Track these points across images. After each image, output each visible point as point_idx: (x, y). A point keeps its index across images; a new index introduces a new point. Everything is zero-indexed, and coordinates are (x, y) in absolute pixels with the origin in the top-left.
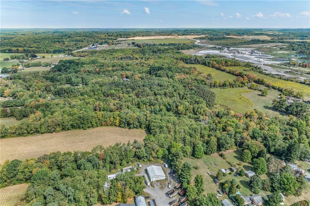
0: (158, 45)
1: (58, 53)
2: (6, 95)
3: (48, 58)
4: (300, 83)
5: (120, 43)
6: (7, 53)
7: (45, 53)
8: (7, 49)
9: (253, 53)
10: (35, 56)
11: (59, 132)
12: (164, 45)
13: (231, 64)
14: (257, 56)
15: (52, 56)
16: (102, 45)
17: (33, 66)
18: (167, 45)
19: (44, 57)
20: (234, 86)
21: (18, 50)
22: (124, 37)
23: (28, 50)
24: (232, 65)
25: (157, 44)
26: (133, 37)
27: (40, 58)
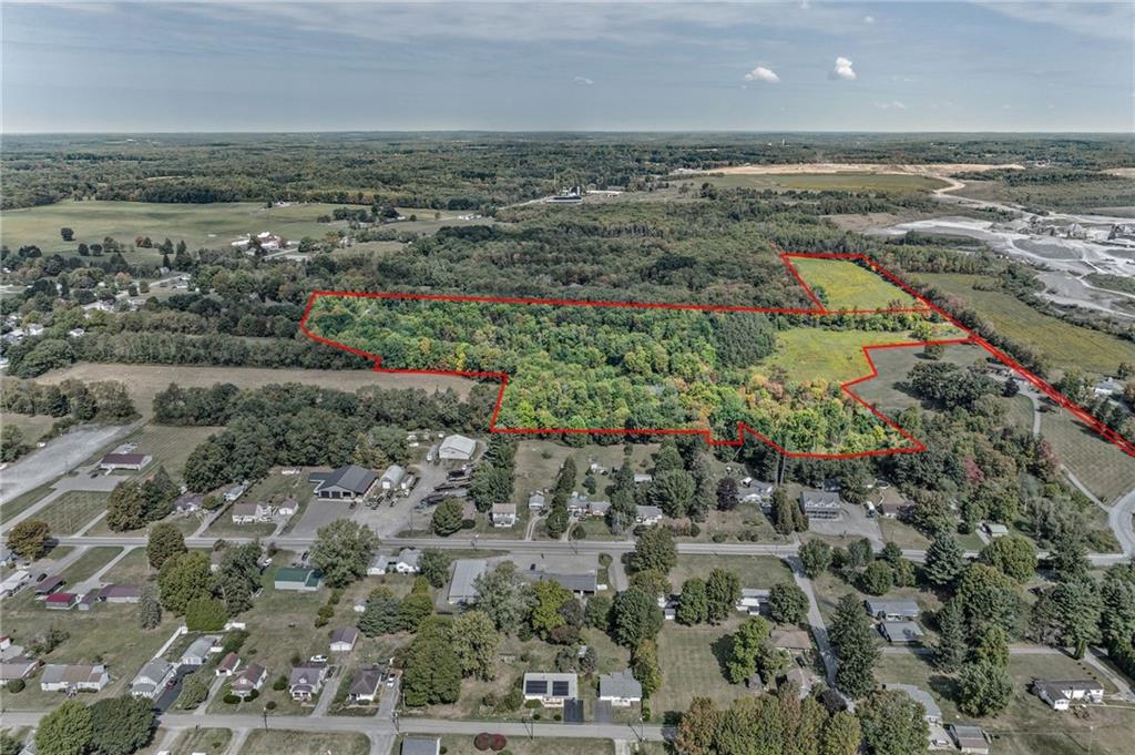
0: (783, 195)
1: (463, 209)
2: (281, 295)
3: (424, 221)
4: (1120, 335)
5: (667, 186)
6: (335, 203)
7: (427, 207)
8: (336, 194)
9: (1117, 235)
10: (394, 215)
11: (338, 369)
12: (805, 195)
13: (947, 267)
14: (1125, 246)
15: (437, 216)
16: (606, 189)
17: (375, 240)
18: (812, 197)
19: (413, 219)
20: (867, 325)
21: (361, 196)
22: (699, 166)
23: (386, 198)
24: (953, 271)
25: (780, 193)
26: (730, 165)
27: (403, 221)
